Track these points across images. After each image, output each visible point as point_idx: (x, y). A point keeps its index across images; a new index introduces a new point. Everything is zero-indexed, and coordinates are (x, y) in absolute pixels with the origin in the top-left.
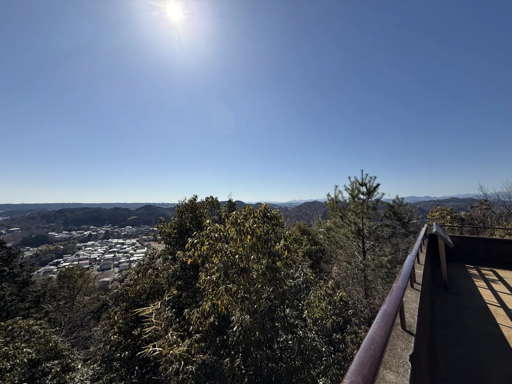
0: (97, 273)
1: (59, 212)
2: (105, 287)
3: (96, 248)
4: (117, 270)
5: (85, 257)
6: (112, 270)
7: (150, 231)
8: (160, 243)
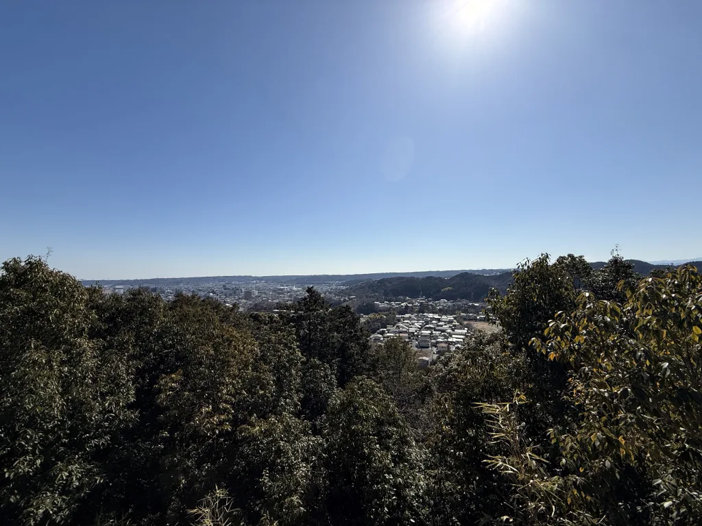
0: (416, 349)
1: (380, 282)
2: (424, 367)
3: (413, 321)
4: (435, 349)
5: (405, 330)
6: (430, 349)
7: (470, 307)
8: (495, 323)
